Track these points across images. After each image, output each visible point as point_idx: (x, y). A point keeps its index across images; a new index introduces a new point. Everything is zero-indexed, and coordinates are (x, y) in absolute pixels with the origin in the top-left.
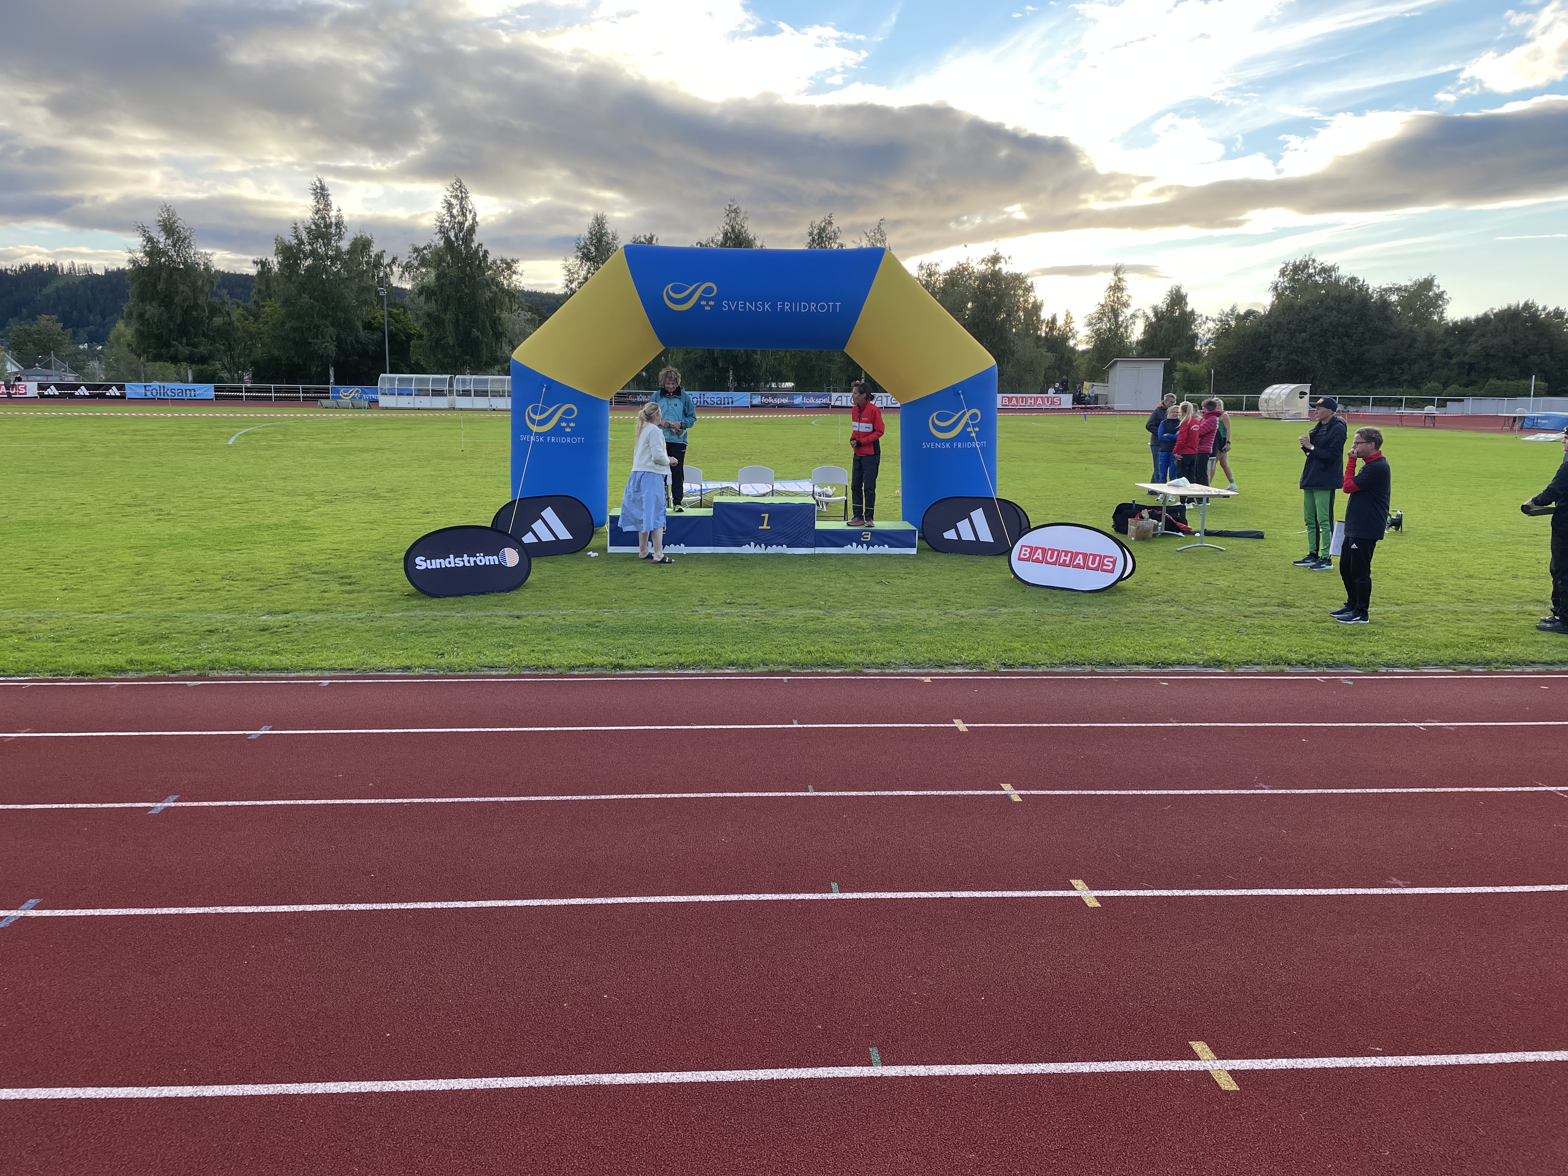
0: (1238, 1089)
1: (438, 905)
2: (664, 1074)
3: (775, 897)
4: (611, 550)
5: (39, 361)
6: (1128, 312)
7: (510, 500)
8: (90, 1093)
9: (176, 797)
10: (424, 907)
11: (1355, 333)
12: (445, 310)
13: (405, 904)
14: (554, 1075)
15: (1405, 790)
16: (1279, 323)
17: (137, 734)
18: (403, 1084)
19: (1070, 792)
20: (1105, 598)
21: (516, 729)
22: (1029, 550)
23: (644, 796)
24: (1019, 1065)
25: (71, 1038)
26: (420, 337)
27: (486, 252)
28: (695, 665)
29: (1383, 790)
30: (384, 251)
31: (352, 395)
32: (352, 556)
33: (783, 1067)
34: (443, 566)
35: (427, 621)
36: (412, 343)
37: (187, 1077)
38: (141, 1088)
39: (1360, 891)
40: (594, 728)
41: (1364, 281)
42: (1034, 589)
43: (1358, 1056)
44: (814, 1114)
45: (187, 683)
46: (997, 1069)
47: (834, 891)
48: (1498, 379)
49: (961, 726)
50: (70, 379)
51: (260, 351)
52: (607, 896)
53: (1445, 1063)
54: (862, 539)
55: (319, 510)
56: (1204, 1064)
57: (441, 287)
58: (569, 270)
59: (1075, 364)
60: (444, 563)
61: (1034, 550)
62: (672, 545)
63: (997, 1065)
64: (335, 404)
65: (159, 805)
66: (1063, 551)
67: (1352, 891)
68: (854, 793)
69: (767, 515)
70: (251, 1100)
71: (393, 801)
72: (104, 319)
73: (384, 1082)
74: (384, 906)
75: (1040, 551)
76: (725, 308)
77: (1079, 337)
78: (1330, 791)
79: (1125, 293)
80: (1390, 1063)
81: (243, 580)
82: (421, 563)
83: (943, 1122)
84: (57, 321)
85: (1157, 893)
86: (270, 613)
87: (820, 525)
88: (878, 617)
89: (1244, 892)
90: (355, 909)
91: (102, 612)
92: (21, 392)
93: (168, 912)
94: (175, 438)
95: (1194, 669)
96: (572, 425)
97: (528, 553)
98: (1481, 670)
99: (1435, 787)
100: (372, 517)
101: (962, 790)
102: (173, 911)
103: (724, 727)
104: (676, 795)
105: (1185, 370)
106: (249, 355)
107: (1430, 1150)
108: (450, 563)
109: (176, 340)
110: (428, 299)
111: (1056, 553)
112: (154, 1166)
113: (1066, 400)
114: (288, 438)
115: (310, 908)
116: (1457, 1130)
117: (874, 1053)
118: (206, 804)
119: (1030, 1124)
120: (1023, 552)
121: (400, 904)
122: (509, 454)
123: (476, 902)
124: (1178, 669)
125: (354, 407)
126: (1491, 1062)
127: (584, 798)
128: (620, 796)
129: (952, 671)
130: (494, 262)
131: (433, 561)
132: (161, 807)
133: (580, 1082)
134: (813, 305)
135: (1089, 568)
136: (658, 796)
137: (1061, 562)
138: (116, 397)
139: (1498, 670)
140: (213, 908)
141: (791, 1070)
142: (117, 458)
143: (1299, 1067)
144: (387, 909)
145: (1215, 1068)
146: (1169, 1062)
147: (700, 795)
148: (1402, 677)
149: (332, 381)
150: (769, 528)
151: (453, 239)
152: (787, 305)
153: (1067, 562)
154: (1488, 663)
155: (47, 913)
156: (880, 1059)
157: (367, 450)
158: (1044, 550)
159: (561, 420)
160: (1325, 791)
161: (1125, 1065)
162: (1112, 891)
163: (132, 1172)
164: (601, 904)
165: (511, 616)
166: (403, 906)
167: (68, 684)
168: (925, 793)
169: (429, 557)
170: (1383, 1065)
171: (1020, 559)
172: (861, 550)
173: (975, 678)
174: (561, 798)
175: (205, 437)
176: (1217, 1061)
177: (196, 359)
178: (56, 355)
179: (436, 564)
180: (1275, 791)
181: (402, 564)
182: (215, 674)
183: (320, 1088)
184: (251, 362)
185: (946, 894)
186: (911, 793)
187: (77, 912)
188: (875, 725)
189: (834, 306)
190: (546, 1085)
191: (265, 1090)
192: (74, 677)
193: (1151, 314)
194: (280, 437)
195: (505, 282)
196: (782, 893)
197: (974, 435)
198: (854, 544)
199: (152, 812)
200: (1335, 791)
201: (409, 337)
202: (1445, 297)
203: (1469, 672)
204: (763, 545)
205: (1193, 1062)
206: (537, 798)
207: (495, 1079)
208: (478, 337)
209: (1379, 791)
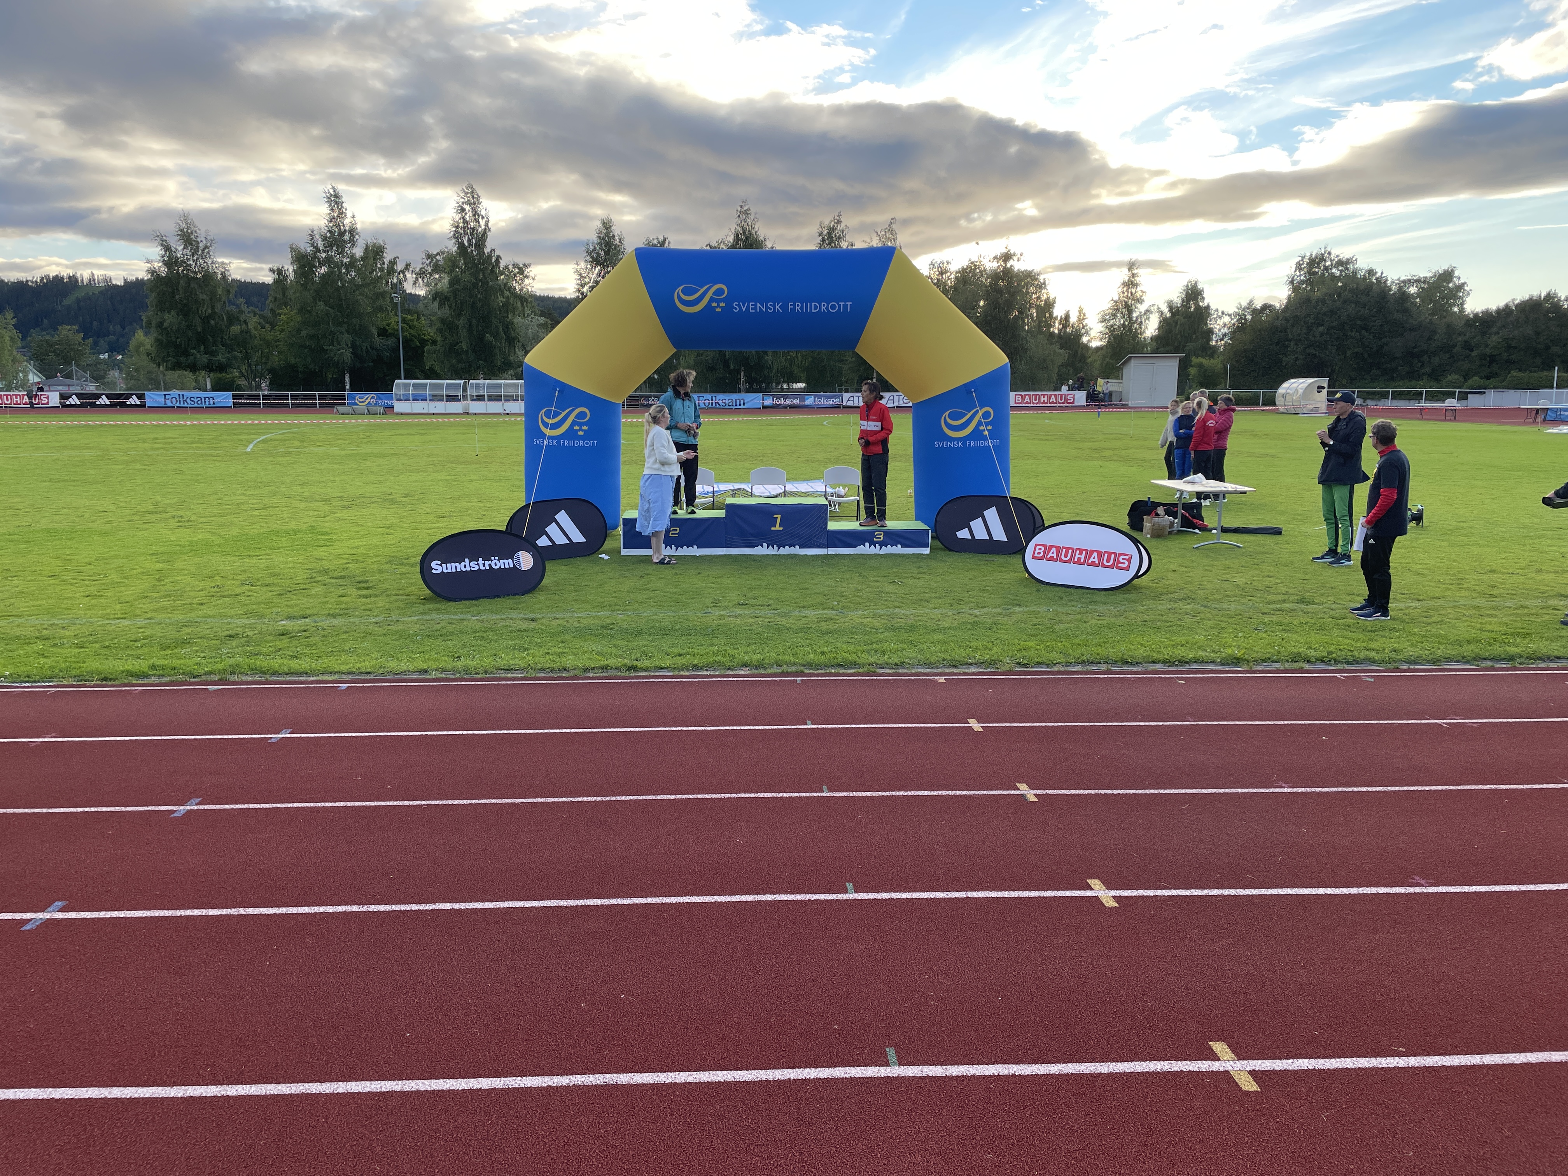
0: (1259, 1090)
1: (457, 906)
2: (681, 1073)
3: (791, 897)
4: (624, 552)
5: (61, 371)
6: (1142, 308)
7: (524, 504)
8: (116, 1092)
9: (198, 800)
10: (443, 908)
11: (1373, 326)
12: (459, 315)
13: (424, 905)
14: (572, 1074)
15: (1427, 788)
16: (1296, 316)
17: (159, 738)
18: (423, 1083)
19: (1087, 792)
20: (1120, 596)
21: (532, 731)
22: (1043, 549)
23: (659, 797)
24: (1037, 1066)
25: (97, 1039)
26: (434, 342)
27: (498, 257)
28: (708, 666)
29: (1405, 788)
30: (398, 257)
31: (367, 401)
32: (369, 561)
33: (800, 1067)
34: (459, 570)
35: (443, 624)
36: (426, 348)
37: (211, 1077)
38: (166, 1088)
39: (1382, 890)
40: (609, 730)
41: (1382, 274)
42: (1049, 587)
43: (1381, 1057)
44: (831, 1114)
45: (208, 687)
46: (1015, 1070)
47: (849, 891)
48: (1520, 371)
49: (976, 726)
50: (92, 388)
51: (277, 359)
52: (624, 897)
53: (1469, 1064)
54: (875, 539)
55: (336, 515)
56: (1224, 1065)
57: (455, 293)
58: (581, 274)
59: (1088, 361)
60: (460, 567)
61: (1048, 548)
62: (685, 547)
63: (1014, 1066)
64: (351, 410)
65: (182, 808)
66: (1077, 549)
67: (1374, 890)
68: (869, 794)
69: (779, 516)
70: (274, 1099)
71: (411, 803)
72: (123, 328)
73: (404, 1082)
74: (403, 907)
75: (1054, 549)
76: (736, 309)
77: (1093, 333)
78: (1350, 789)
79: (1139, 289)
80: (1413, 1063)
81: (262, 585)
82: (437, 567)
83: (960, 1122)
84: (78, 331)
85: (1175, 892)
86: (288, 618)
87: (832, 526)
88: (892, 616)
89: (1263, 891)
90: (375, 910)
91: (125, 618)
92: (43, 402)
93: (191, 914)
94: (194, 446)
95: (1211, 667)
96: (585, 428)
97: (543, 556)
98: (1504, 666)
99: (1458, 785)
100: (388, 522)
101: (978, 790)
102: (196, 912)
103: (738, 728)
104: (691, 796)
105: (1201, 366)
106: (266, 363)
107: (1454, 1151)
108: (465, 566)
109: (195, 349)
110: (441, 305)
111: (1070, 551)
112: (180, 1165)
113: (1080, 397)
114: (305, 444)
115: (330, 909)
116: (1481, 1131)
117: (891, 1052)
118: (227, 807)
119: (1048, 1124)
120: (1037, 551)
121: (419, 905)
122: (522, 458)
123: (494, 903)
124: (1195, 667)
125: (369, 413)
126: (1516, 1062)
127: (599, 799)
128: (635, 798)
129: (966, 671)
130: (507, 267)
131: (449, 565)
132: (184, 810)
133: (598, 1082)
134: (824, 305)
135: (1104, 566)
136: (673, 797)
137: (1076, 560)
138: (136, 406)
139: (1521, 666)
140: (236, 910)
141: (808, 1070)
142: (138, 466)
143: (1321, 1067)
144: (406, 910)
145: (1236, 1069)
146: (1189, 1062)
147: (714, 796)
148: (1424, 674)
149: (347, 387)
150: (782, 529)
151: (466, 244)
152: (798, 305)
153: (1082, 561)
154: (1512, 658)
155: (73, 915)
156: (897, 1059)
157: (383, 456)
158: (1058, 549)
159: (574, 423)
160: (1346, 789)
161: (1144, 1066)
162: (1129, 891)
163: (157, 1171)
164: (618, 905)
165: (526, 619)
166: (422, 907)
167: (92, 689)
168: (940, 793)
169: (445, 561)
170: (1406, 1066)
171: (1034, 558)
172: (874, 550)
173: (989, 677)
174: (577, 799)
175: (226, 444)
176: (1237, 1062)
177: (214, 367)
178: (77, 365)
179: (451, 568)
180: (1295, 790)
181: (418, 569)
182: (233, 678)
183: (341, 1087)
184: (268, 370)
185: (962, 895)
186: (926, 793)
187: (102, 914)
188: (889, 726)
189: (845, 306)
190: (564, 1084)
191: (288, 1089)
192: (97, 682)
193: (1165, 310)
194: (297, 443)
195: (518, 287)
196: (798, 893)
197: (986, 433)
198: (867, 544)
199: (175, 815)
200: (1356, 789)
201: (424, 342)
202: (1466, 288)
203: (1493, 668)
204: (775, 546)
205: (1213, 1062)
206: (553, 800)
207: (514, 1078)
208: (491, 342)
209: (1401, 789)
